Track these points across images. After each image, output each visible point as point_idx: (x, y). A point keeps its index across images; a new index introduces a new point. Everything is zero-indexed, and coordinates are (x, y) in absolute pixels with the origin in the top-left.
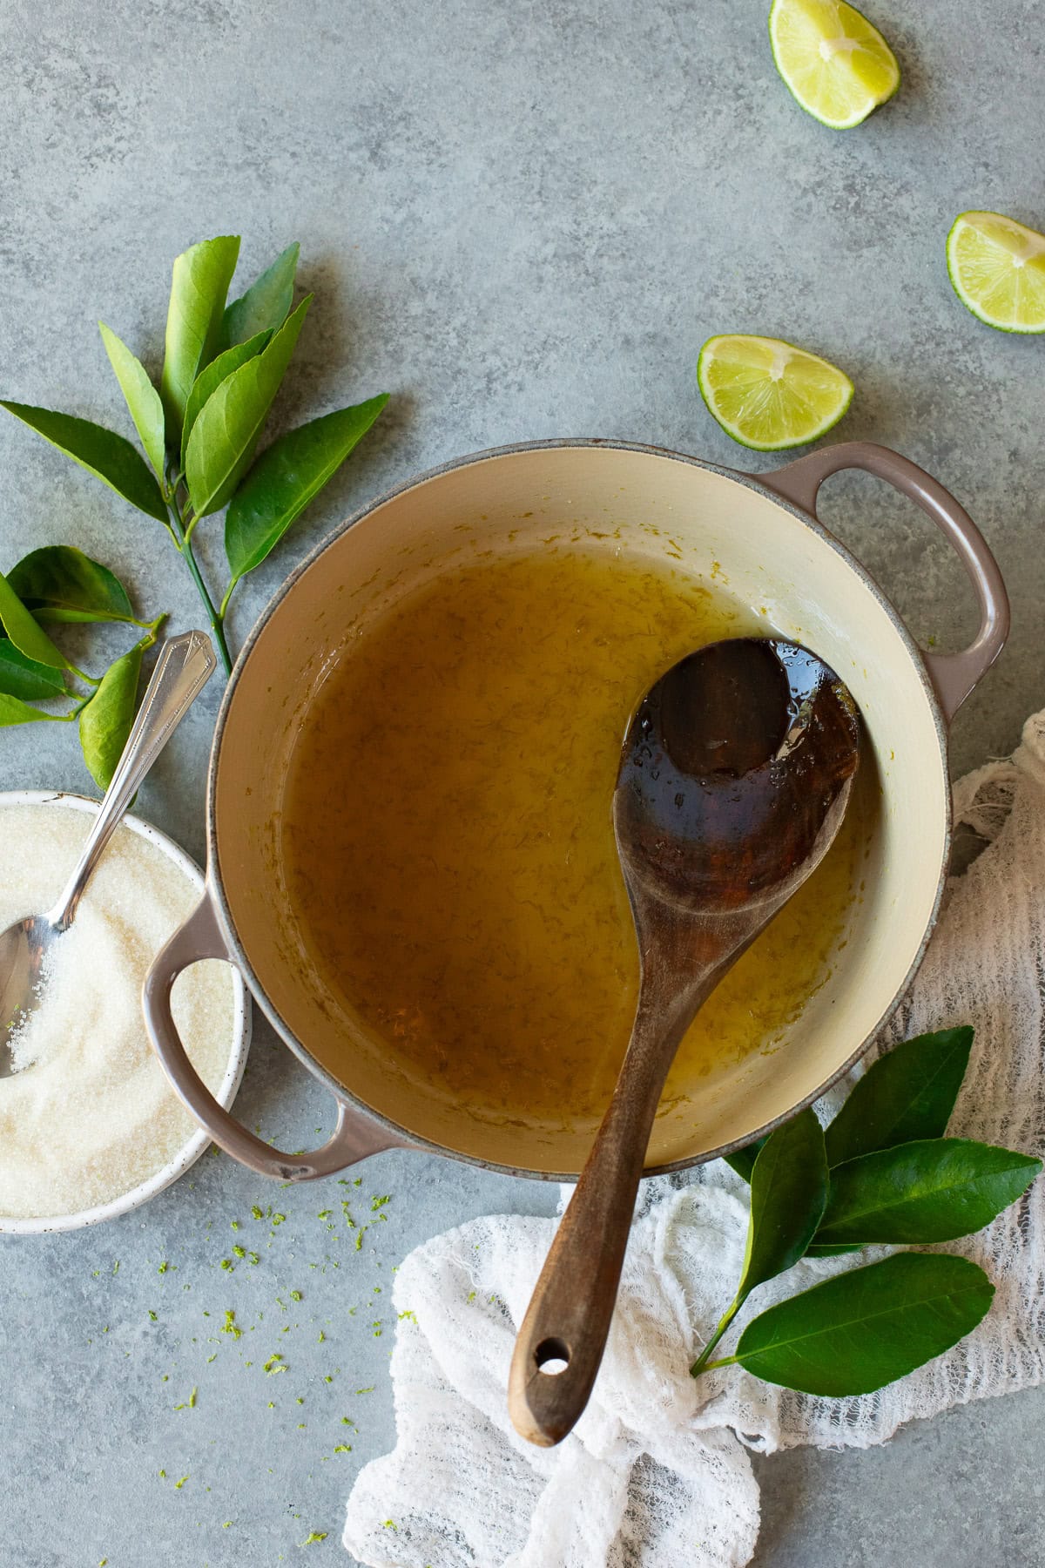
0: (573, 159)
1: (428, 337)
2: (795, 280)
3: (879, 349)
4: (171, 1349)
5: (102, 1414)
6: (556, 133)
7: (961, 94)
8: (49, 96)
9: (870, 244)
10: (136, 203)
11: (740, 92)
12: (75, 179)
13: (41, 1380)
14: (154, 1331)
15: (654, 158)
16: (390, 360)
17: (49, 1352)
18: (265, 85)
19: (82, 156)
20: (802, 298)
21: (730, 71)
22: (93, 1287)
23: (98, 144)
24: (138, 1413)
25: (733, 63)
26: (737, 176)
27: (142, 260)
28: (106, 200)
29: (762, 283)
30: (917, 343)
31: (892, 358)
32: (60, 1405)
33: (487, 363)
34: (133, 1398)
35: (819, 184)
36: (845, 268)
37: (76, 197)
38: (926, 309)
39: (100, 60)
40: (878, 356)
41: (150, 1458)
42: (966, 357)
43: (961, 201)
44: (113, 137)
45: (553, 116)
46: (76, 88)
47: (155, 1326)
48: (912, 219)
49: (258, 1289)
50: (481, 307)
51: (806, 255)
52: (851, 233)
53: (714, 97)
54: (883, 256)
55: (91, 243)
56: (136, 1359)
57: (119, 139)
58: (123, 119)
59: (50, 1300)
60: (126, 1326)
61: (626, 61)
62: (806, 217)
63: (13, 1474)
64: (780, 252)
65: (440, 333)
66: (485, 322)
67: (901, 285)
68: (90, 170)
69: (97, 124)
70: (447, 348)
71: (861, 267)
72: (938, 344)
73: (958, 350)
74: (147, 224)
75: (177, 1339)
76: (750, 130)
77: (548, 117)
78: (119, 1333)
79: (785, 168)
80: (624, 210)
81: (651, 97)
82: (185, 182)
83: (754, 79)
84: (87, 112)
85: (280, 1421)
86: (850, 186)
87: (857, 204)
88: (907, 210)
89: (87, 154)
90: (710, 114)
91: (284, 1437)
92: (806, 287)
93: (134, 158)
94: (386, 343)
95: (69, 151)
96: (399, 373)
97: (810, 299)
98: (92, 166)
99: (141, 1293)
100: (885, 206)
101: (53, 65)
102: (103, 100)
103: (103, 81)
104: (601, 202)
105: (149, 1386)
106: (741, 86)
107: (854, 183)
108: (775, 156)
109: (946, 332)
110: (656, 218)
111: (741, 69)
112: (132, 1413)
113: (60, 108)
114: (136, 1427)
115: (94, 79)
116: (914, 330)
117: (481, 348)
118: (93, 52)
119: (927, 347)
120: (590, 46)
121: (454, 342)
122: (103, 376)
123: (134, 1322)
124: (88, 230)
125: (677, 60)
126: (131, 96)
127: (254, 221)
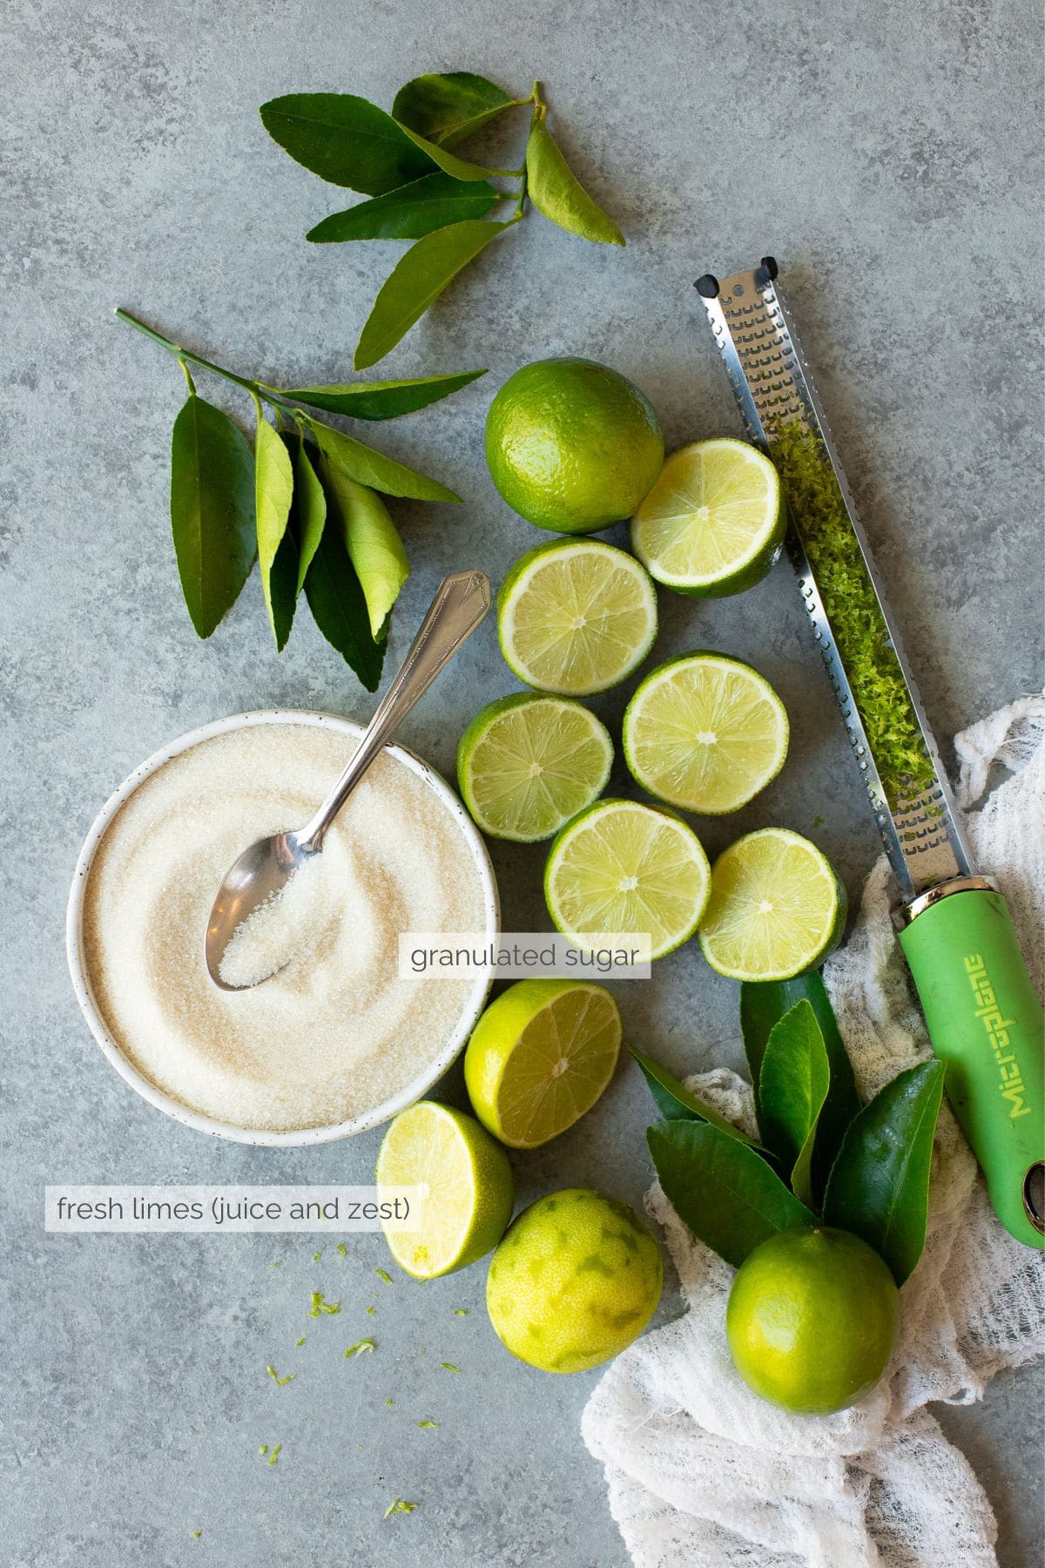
0: (635, 132)
1: (491, 321)
2: (862, 254)
3: (948, 325)
4: (261, 1332)
5: (195, 1394)
6: (616, 105)
7: (1032, 55)
8: (96, 78)
9: (939, 214)
10: (190, 187)
11: (805, 57)
12: (126, 164)
13: (135, 1363)
14: (244, 1315)
15: (717, 128)
16: (453, 345)
17: (143, 1336)
18: (318, 61)
19: (133, 139)
20: (870, 272)
21: (794, 35)
22: (183, 1273)
23: (148, 127)
24: (231, 1393)
25: (798, 28)
26: (802, 146)
27: (198, 247)
28: (159, 185)
29: (829, 258)
30: (987, 317)
31: (962, 333)
32: (155, 1387)
33: (551, 348)
34: (226, 1379)
35: (887, 153)
36: (913, 240)
37: (128, 183)
38: (997, 282)
39: (148, 38)
40: (948, 331)
41: (244, 1436)
42: (1037, 331)
43: (1032, 167)
44: (164, 119)
45: (614, 87)
46: (124, 68)
47: (245, 1310)
48: (981, 188)
49: (344, 1273)
50: (544, 289)
51: (874, 227)
52: (920, 204)
53: (777, 63)
54: (953, 227)
55: (145, 231)
56: (228, 1339)
57: (170, 121)
58: (174, 100)
59: (142, 1287)
60: (216, 1310)
61: (687, 27)
62: (873, 187)
63: (112, 1453)
64: (847, 224)
65: (503, 317)
66: (548, 303)
67: (970, 257)
68: (142, 154)
69: (147, 106)
70: (510, 333)
71: (930, 239)
72: (1008, 318)
73: (1028, 324)
74: (201, 209)
75: (267, 1323)
76: (815, 97)
77: (609, 88)
78: (211, 1317)
79: (852, 136)
80: (687, 184)
81: (713, 65)
82: (239, 165)
83: (819, 43)
84: (137, 93)
85: (369, 1398)
86: (918, 153)
87: (925, 173)
88: (977, 178)
89: (138, 137)
90: (774, 81)
91: (372, 1413)
92: (873, 260)
93: (187, 141)
94: (448, 328)
95: (120, 135)
96: (462, 359)
97: (878, 274)
98: (144, 150)
99: (229, 1279)
100: (955, 174)
101: (100, 44)
102: (153, 80)
103: (152, 60)
104: (663, 177)
105: (241, 1367)
106: (806, 51)
107: (922, 151)
108: (841, 124)
109: (1016, 304)
110: (720, 192)
111: (805, 33)
112: (225, 1393)
113: (109, 90)
114: (229, 1406)
115: (142, 58)
116: (984, 303)
117: (544, 332)
118: (140, 29)
119: (997, 321)
120: (650, 11)
121: (517, 326)
122: (163, 369)
123: (224, 1306)
124: (141, 217)
125: (740, 25)
126: (181, 74)
127: (311, 204)
